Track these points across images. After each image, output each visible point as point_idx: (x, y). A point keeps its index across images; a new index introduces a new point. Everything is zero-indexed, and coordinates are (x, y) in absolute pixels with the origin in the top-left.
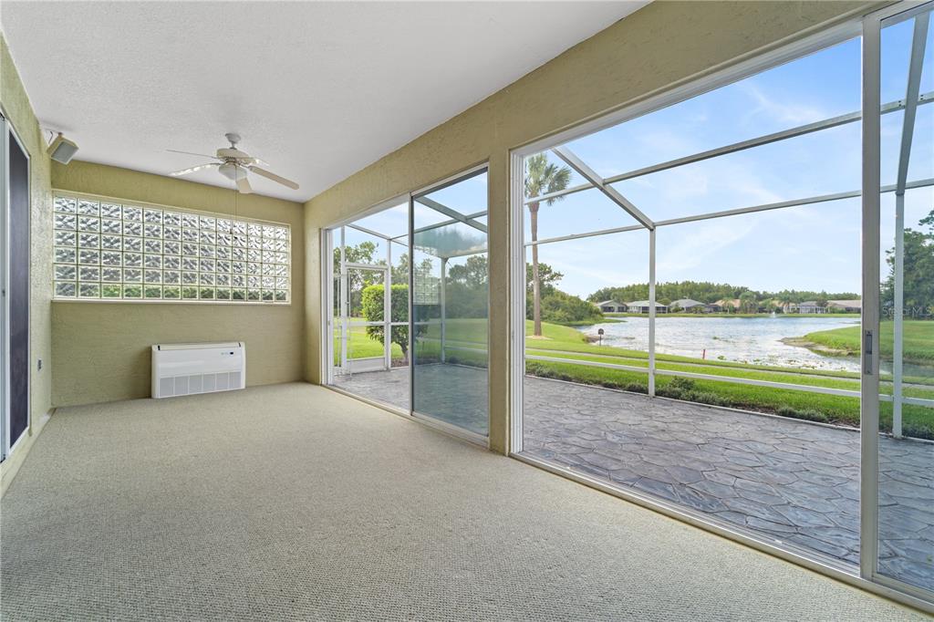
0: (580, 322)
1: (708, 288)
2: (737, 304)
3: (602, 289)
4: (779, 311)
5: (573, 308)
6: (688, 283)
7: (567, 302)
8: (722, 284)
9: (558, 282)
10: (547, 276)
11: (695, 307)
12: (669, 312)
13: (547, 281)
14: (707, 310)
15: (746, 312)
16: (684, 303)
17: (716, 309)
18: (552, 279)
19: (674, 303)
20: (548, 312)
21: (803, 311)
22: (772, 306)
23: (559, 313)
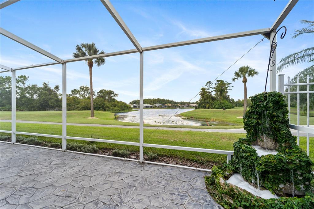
0: (123, 111)
1: (164, 100)
2: (170, 105)
3: (134, 100)
4: (179, 107)
5: (121, 106)
6: (159, 99)
7: (119, 104)
8: (167, 99)
9: (117, 97)
10: (113, 95)
11: (160, 106)
12: (153, 107)
13: (113, 97)
14: (163, 107)
15: (172, 107)
16: (157, 105)
17: (165, 106)
18: (114, 96)
19: (154, 105)
20: (112, 108)
21: (185, 107)
22: (178, 106)
23: (116, 108)
